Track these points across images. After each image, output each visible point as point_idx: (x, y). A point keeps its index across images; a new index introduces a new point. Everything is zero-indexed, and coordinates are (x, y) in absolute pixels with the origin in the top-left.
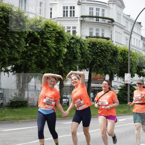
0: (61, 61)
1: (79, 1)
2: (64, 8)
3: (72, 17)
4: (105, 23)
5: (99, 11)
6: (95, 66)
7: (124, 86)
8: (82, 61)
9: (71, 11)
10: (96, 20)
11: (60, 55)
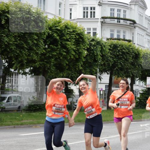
0: (81, 63)
1: (100, 1)
2: (84, 8)
3: (93, 18)
4: (127, 24)
5: (120, 12)
6: (116, 69)
7: (146, 90)
8: (103, 63)
9: (91, 12)
10: (118, 22)
11: (80, 58)
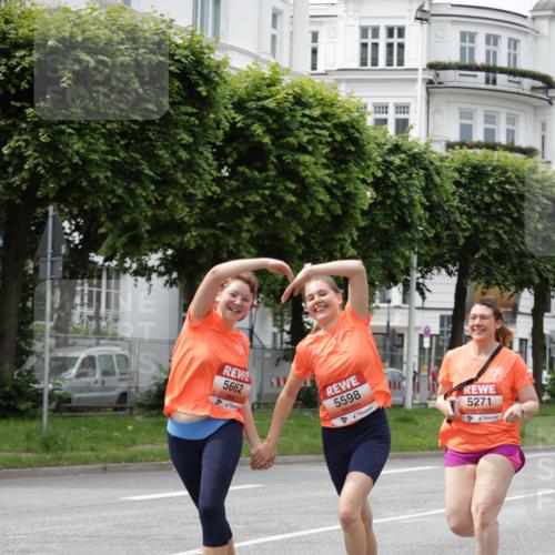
1: (423, 6)
2: (364, 31)
3: (395, 66)
4: (521, 91)
5: (496, 44)
6: (482, 255)
8: (432, 235)
9: (390, 46)
10: (487, 82)
11: (346, 214)
